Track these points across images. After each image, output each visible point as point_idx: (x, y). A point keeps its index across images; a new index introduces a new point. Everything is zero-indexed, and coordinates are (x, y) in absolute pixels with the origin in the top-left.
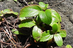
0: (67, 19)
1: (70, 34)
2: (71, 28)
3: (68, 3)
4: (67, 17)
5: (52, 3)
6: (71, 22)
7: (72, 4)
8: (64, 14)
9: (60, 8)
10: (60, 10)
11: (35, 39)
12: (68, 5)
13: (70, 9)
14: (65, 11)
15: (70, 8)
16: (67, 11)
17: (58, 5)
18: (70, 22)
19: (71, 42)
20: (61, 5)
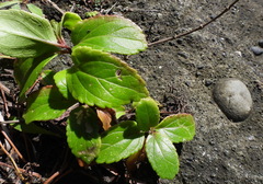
0: (204, 95)
1: (210, 147)
2: (215, 127)
3: (215, 37)
4: (207, 85)
5: (159, 32)
6: (220, 106)
7: (227, 40)
8: (197, 76)
9: (186, 53)
10: (183, 59)
11: (81, 158)
12: (212, 45)
13: (221, 61)
14: (201, 64)
15: (219, 55)
16: (210, 65)
17: (179, 42)
18: (216, 107)
19: (212, 177)
20: (189, 42)
